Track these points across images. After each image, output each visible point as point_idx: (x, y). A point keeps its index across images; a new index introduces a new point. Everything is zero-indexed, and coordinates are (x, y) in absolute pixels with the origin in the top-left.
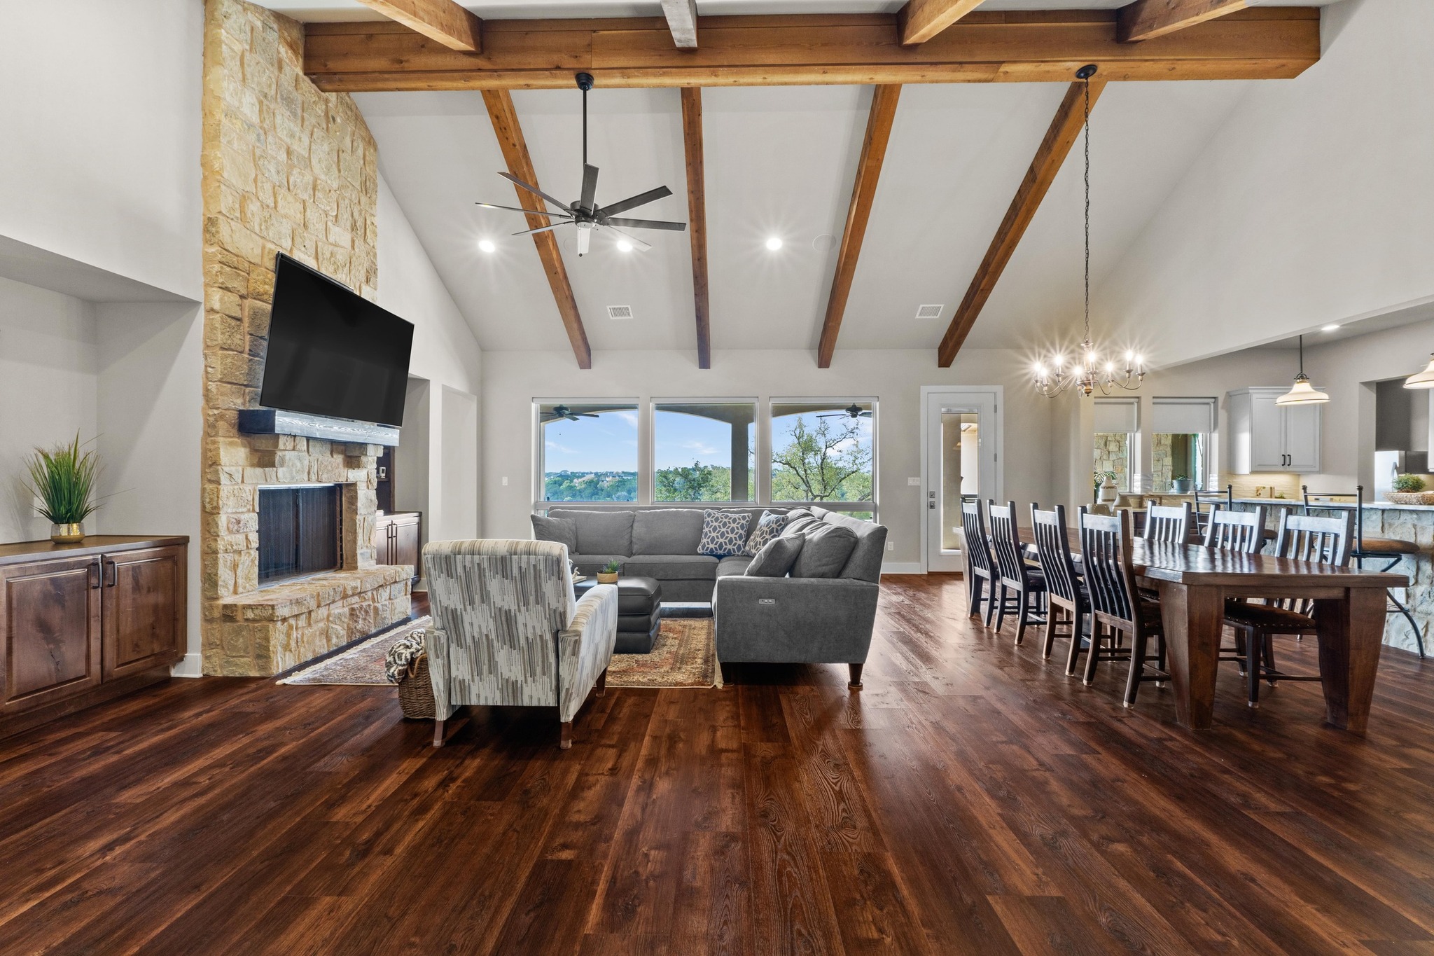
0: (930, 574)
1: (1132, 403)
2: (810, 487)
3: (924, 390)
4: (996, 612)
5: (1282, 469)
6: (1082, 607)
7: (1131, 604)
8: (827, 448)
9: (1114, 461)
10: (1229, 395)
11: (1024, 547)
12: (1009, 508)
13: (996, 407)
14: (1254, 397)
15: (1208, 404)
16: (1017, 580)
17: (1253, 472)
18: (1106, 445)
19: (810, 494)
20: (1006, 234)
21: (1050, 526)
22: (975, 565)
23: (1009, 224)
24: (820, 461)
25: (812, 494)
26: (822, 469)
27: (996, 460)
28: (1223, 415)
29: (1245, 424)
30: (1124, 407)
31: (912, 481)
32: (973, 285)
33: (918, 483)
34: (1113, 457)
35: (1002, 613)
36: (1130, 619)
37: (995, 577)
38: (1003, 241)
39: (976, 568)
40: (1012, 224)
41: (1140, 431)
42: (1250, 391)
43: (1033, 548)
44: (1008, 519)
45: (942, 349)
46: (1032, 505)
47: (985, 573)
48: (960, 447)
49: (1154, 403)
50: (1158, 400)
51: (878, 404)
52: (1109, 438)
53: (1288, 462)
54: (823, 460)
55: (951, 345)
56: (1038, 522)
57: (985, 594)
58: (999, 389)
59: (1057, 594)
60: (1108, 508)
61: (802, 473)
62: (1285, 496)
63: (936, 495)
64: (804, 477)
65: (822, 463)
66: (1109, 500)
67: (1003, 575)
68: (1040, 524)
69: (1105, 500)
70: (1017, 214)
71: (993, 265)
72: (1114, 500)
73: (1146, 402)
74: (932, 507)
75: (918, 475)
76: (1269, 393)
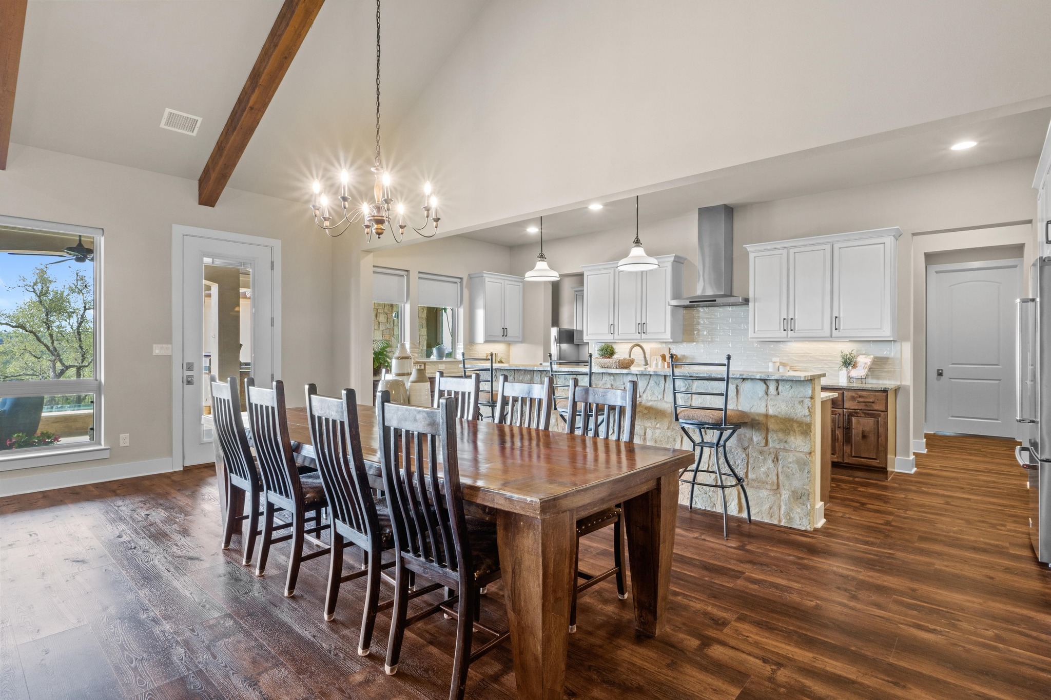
0: (187, 470)
1: (402, 276)
2: (59, 355)
3: (178, 230)
4: (260, 540)
5: (502, 339)
6: (381, 543)
7: (458, 548)
8: (85, 309)
9: (383, 331)
10: (470, 277)
11: (298, 448)
12: (274, 391)
13: (272, 263)
14: (487, 279)
15: (456, 283)
16: (287, 496)
17: (486, 341)
18: (376, 316)
19: (58, 364)
20: (280, 36)
21: (334, 422)
22: (231, 471)
23: (284, 23)
24: (75, 326)
25: (63, 364)
26: (79, 334)
27: (272, 325)
28: (466, 293)
29: (480, 302)
30: (396, 278)
31: (158, 350)
32: (240, 101)
33: (169, 353)
34: (382, 327)
35: (268, 542)
36: (454, 568)
37: (257, 489)
38: (276, 46)
39: (233, 476)
40: (288, 24)
41: (409, 302)
42: (484, 275)
43: (309, 451)
44: (273, 408)
45: (203, 181)
46: (307, 387)
47: (245, 485)
48: (238, 312)
49: (419, 278)
50: (424, 275)
51: (103, 239)
52: (379, 311)
53: (505, 334)
54: (80, 324)
55: (213, 176)
56: (316, 414)
57: (248, 510)
58: (277, 244)
59: (344, 520)
60: (404, 384)
61: (47, 341)
62: (503, 360)
63: (195, 367)
64: (50, 345)
65: (79, 327)
66: (403, 375)
67: (269, 488)
68: (320, 418)
69: (399, 375)
70: (293, 12)
71: (264, 77)
72: (409, 374)
73: (414, 276)
74: (189, 383)
75: (168, 340)
76: (494, 278)
